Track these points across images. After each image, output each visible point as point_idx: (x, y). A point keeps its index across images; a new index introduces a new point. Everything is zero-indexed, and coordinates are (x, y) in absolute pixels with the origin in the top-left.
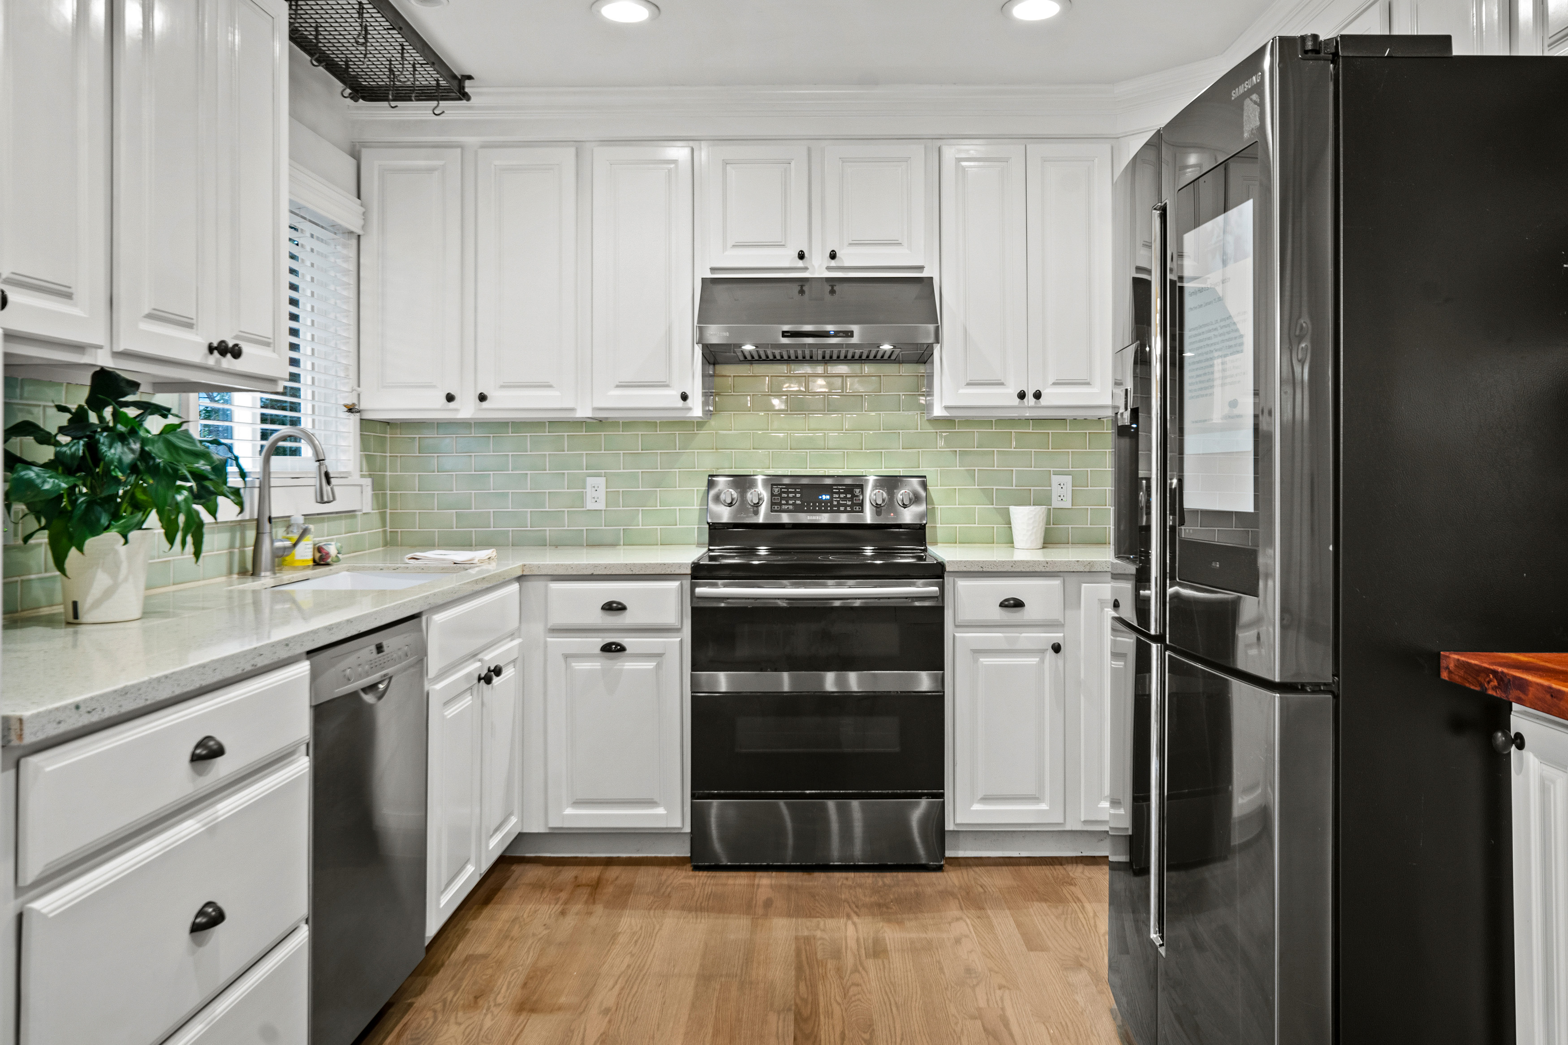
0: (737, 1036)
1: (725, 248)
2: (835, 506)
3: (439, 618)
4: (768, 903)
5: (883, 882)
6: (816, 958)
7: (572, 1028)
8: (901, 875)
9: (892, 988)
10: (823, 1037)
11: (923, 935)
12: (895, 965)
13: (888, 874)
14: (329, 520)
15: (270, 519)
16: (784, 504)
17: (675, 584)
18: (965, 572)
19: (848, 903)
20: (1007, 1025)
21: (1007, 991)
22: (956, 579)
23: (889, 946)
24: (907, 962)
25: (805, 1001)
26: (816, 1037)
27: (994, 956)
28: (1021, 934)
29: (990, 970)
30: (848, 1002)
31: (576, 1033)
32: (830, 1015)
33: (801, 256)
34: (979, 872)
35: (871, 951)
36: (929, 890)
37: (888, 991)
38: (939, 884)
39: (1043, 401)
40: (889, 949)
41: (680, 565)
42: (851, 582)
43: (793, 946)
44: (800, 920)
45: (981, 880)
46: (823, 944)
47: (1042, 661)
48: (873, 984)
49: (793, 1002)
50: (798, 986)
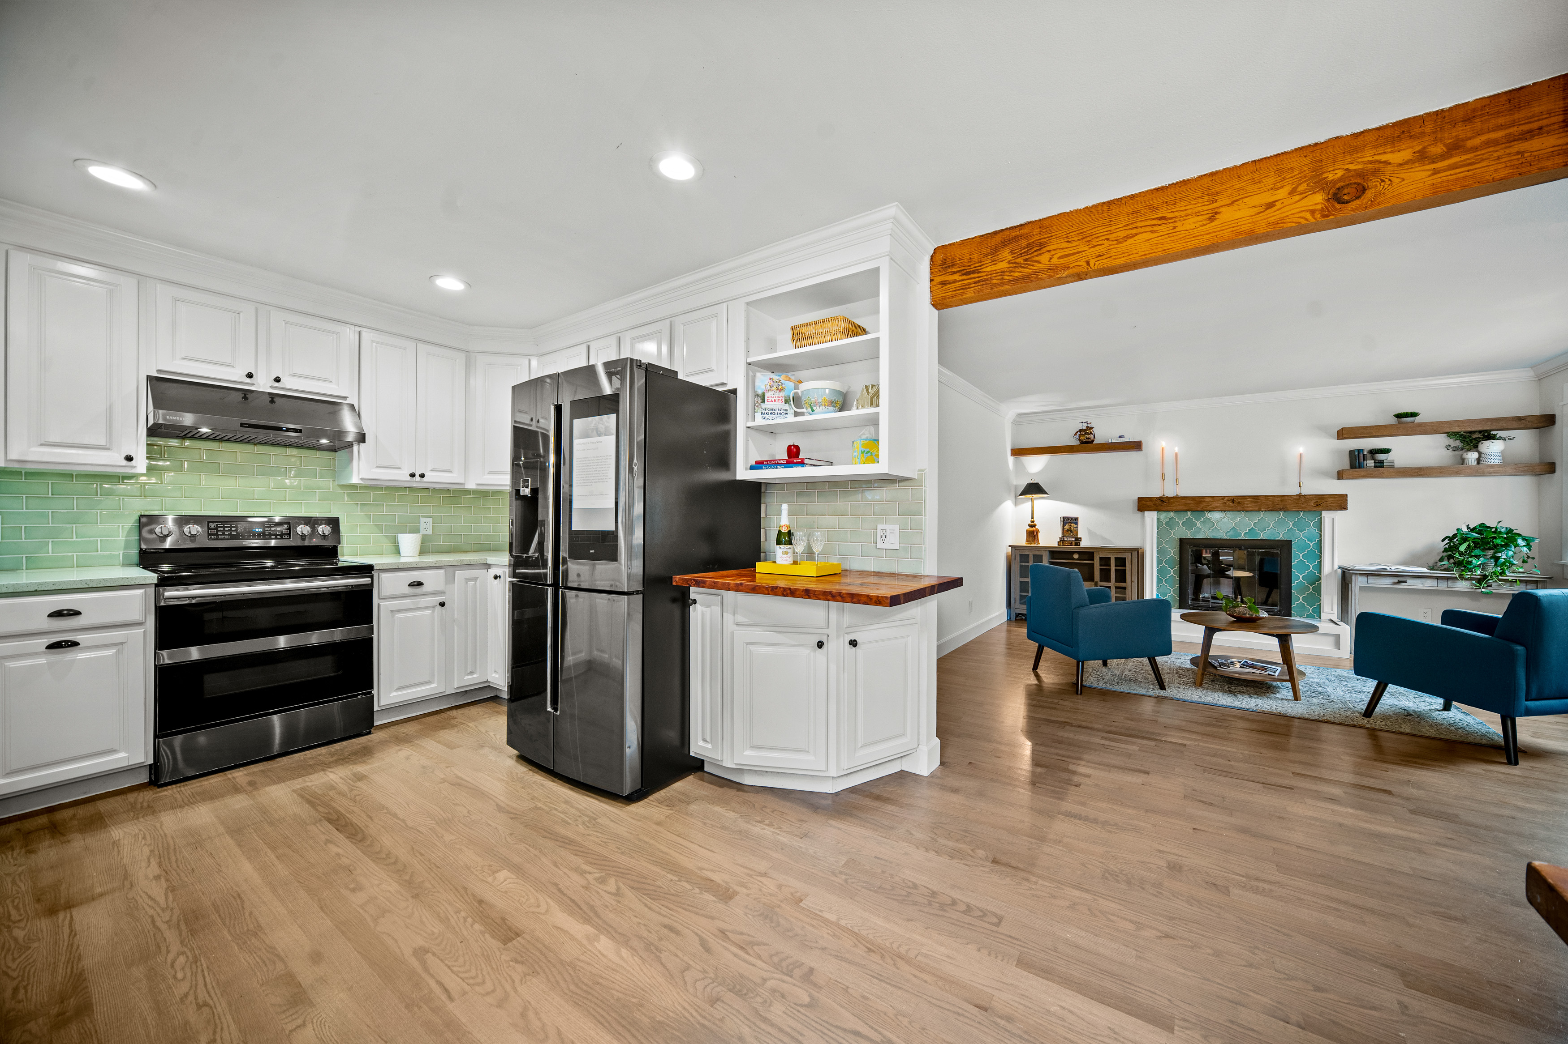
1: (174, 359)
2: (266, 536)
4: (252, 783)
5: (335, 749)
6: (318, 794)
8: (345, 743)
12: (376, 780)
16: (221, 535)
17: (140, 592)
18: (386, 569)
19: (318, 765)
20: (462, 779)
21: (452, 768)
22: (381, 573)
23: (365, 774)
24: (383, 776)
25: (328, 813)
27: (433, 758)
28: (441, 745)
29: (436, 763)
33: (250, 376)
34: (396, 728)
35: (355, 779)
39: (425, 479)
42: (288, 581)
43: (295, 795)
44: (287, 783)
46: (316, 787)
47: (433, 612)
48: (371, 791)
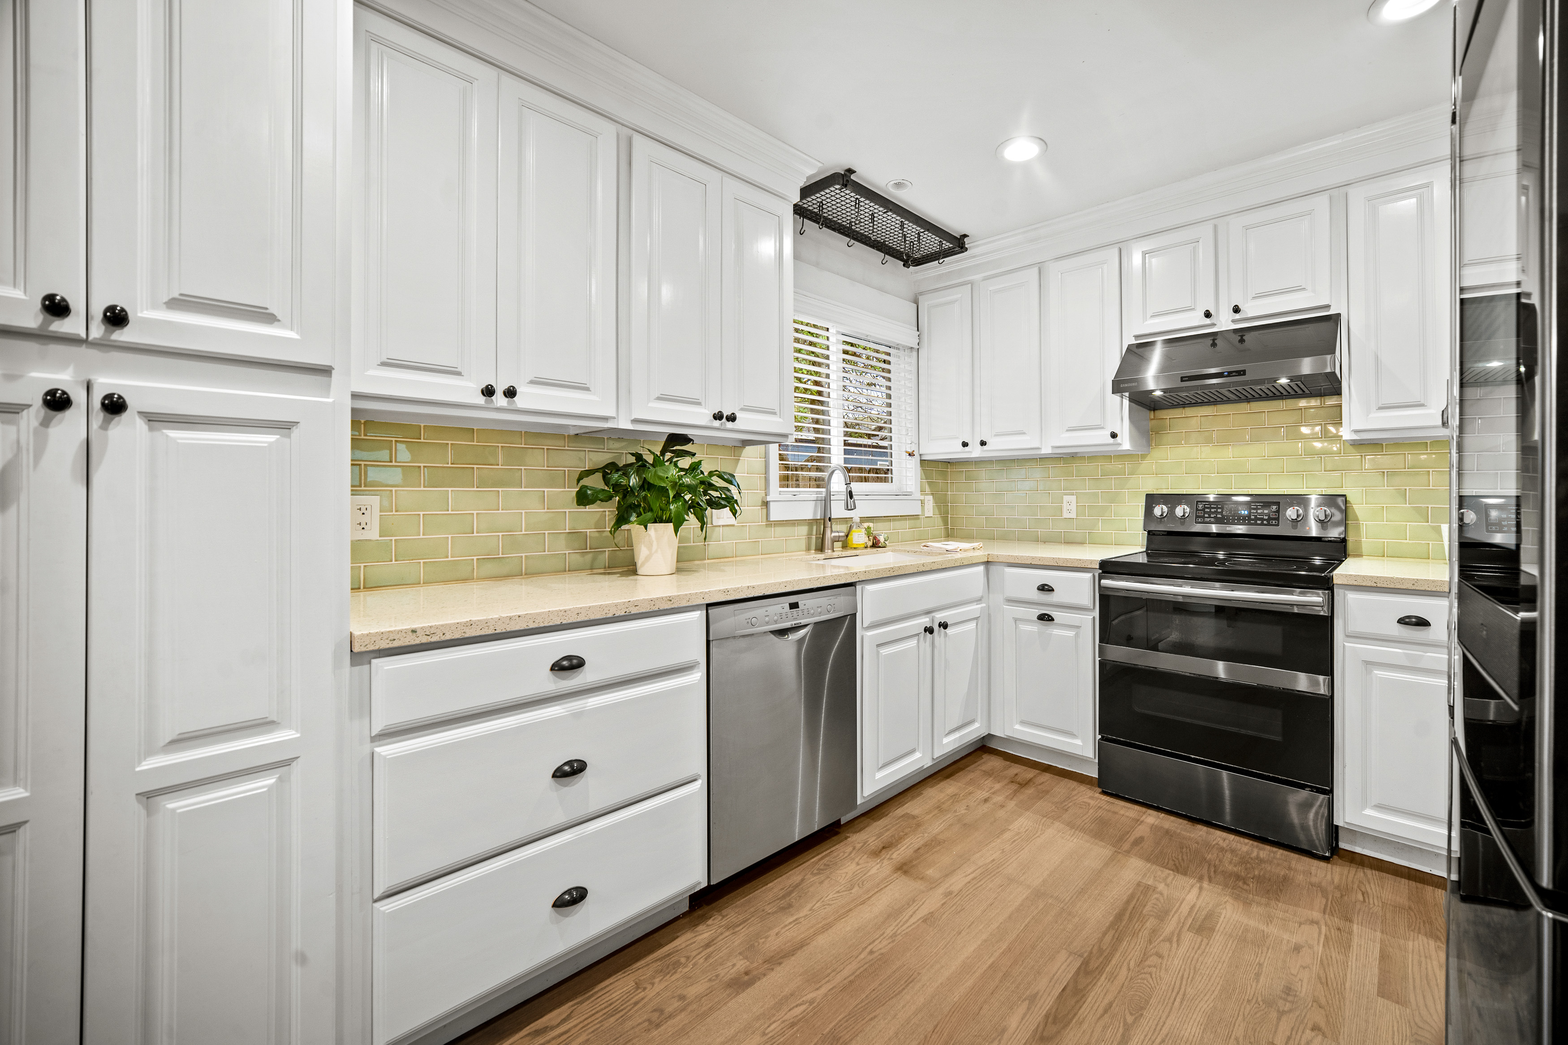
0: (1020, 963)
1: (1145, 319)
2: (1253, 520)
3: (870, 588)
4: (1139, 841)
5: (1258, 854)
6: (1141, 912)
7: (916, 899)
8: (1280, 853)
9: (1191, 975)
10: (1089, 999)
11: (1263, 927)
12: (1211, 950)
13: (1268, 848)
14: (894, 520)
15: (830, 519)
16: (1207, 517)
18: (1356, 585)
19: (1210, 865)
21: (1320, 1037)
22: (1347, 592)
23: (1218, 926)
24: (1227, 950)
25: (1101, 951)
26: (1084, 995)
27: (1329, 983)
28: (1380, 969)
29: (1315, 1000)
30: (1139, 971)
31: (915, 904)
32: (1112, 977)
33: (1208, 315)
34: (1370, 876)
35: (1198, 923)
36: (1301, 877)
37: (1186, 976)
38: (1316, 876)
40: (1217, 929)
41: (1091, 561)
43: (1130, 891)
44: (1154, 866)
45: (1367, 886)
46: (1157, 899)
48: (1176, 962)
49: (1089, 949)
50: (1106, 934)
